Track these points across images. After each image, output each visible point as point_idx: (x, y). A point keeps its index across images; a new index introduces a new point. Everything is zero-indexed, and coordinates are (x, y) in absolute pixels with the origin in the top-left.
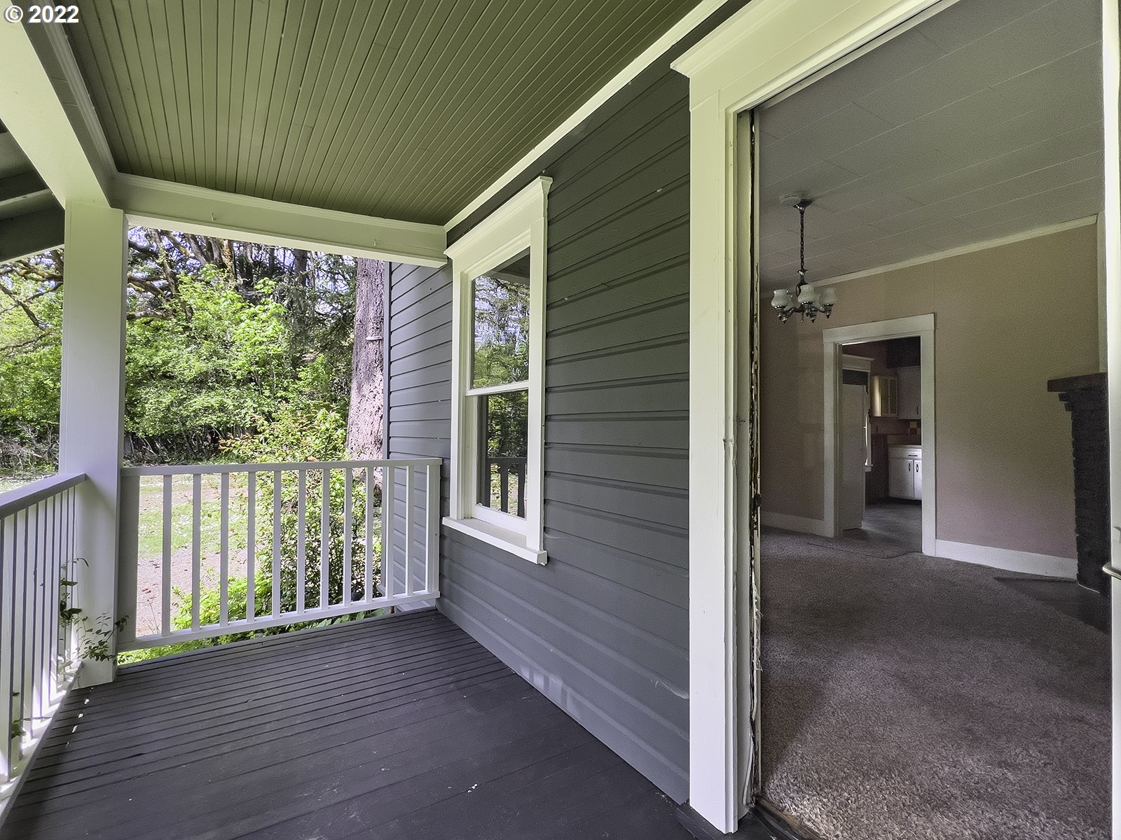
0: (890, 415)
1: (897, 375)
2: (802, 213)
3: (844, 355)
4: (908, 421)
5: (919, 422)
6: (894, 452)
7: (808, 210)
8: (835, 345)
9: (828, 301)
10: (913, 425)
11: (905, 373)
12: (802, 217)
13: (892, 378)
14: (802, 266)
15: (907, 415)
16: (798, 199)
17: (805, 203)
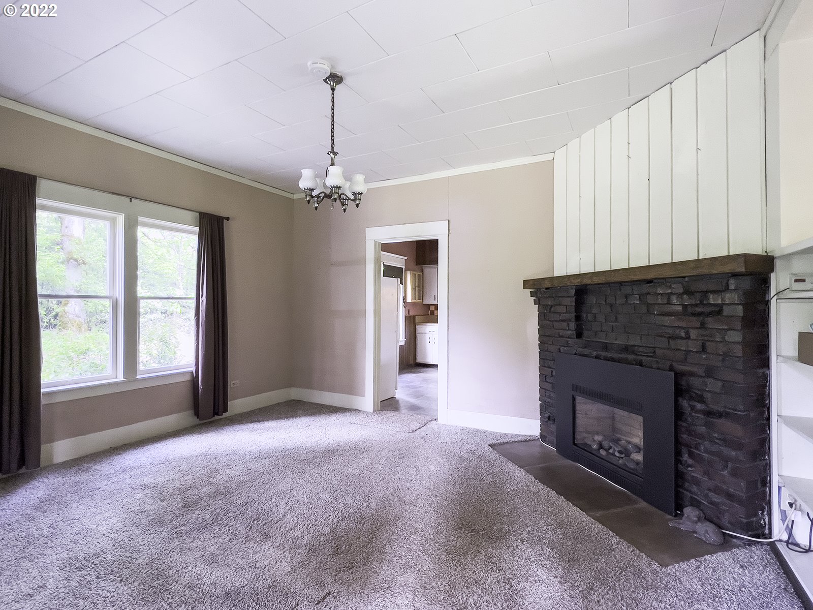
0: (417, 301)
1: (422, 271)
2: (333, 89)
3: (382, 252)
4: (429, 306)
5: (436, 306)
6: (420, 328)
7: (338, 88)
8: (375, 242)
9: (358, 189)
10: (432, 308)
11: (428, 269)
12: (333, 94)
13: (419, 273)
14: (333, 148)
15: (429, 301)
16: (327, 70)
17: (335, 79)
